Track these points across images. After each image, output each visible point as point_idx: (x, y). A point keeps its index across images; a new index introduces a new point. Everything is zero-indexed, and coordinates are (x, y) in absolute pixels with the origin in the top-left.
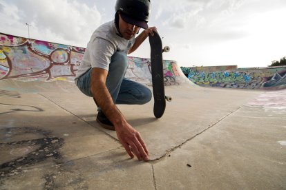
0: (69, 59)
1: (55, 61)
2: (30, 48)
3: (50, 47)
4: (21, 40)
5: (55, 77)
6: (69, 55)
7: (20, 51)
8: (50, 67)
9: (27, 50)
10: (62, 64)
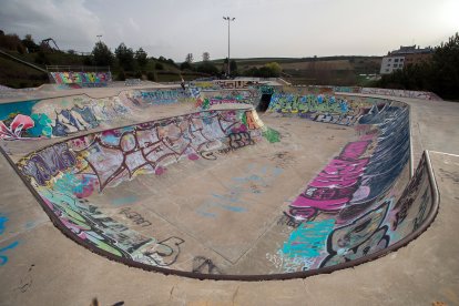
0: (137, 143)
1: (126, 150)
2: (101, 144)
3: (116, 135)
4: (90, 137)
5: (134, 170)
6: (135, 137)
7: (94, 151)
8: (124, 160)
9: (100, 147)
10: (133, 151)
